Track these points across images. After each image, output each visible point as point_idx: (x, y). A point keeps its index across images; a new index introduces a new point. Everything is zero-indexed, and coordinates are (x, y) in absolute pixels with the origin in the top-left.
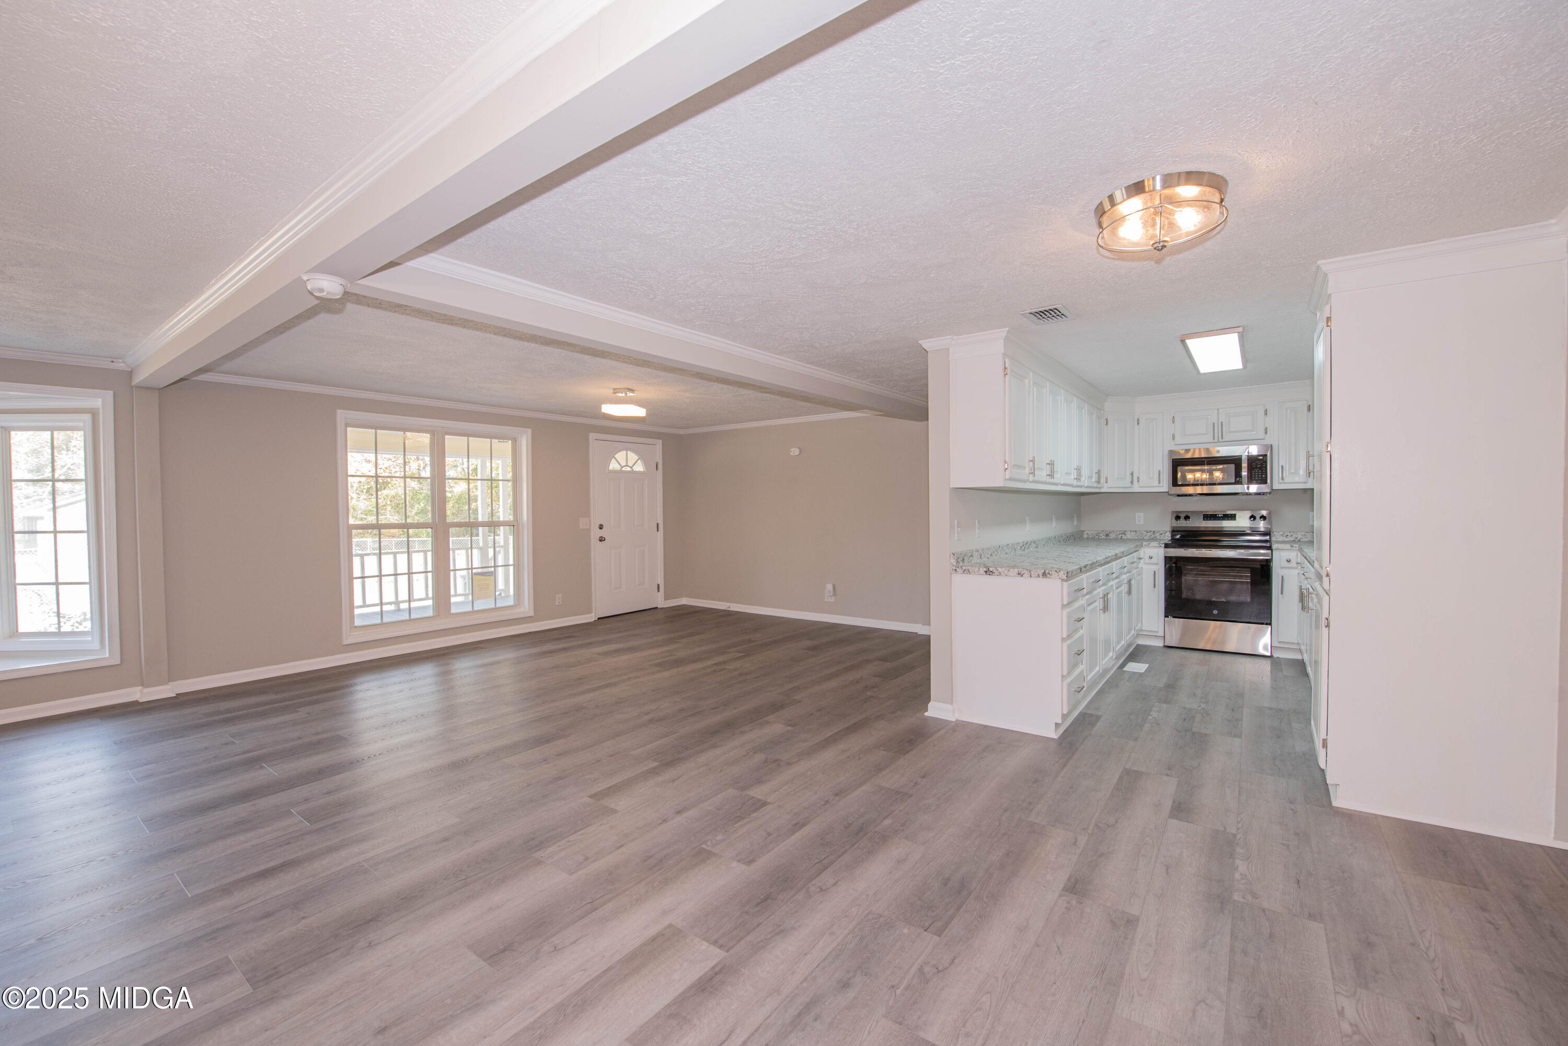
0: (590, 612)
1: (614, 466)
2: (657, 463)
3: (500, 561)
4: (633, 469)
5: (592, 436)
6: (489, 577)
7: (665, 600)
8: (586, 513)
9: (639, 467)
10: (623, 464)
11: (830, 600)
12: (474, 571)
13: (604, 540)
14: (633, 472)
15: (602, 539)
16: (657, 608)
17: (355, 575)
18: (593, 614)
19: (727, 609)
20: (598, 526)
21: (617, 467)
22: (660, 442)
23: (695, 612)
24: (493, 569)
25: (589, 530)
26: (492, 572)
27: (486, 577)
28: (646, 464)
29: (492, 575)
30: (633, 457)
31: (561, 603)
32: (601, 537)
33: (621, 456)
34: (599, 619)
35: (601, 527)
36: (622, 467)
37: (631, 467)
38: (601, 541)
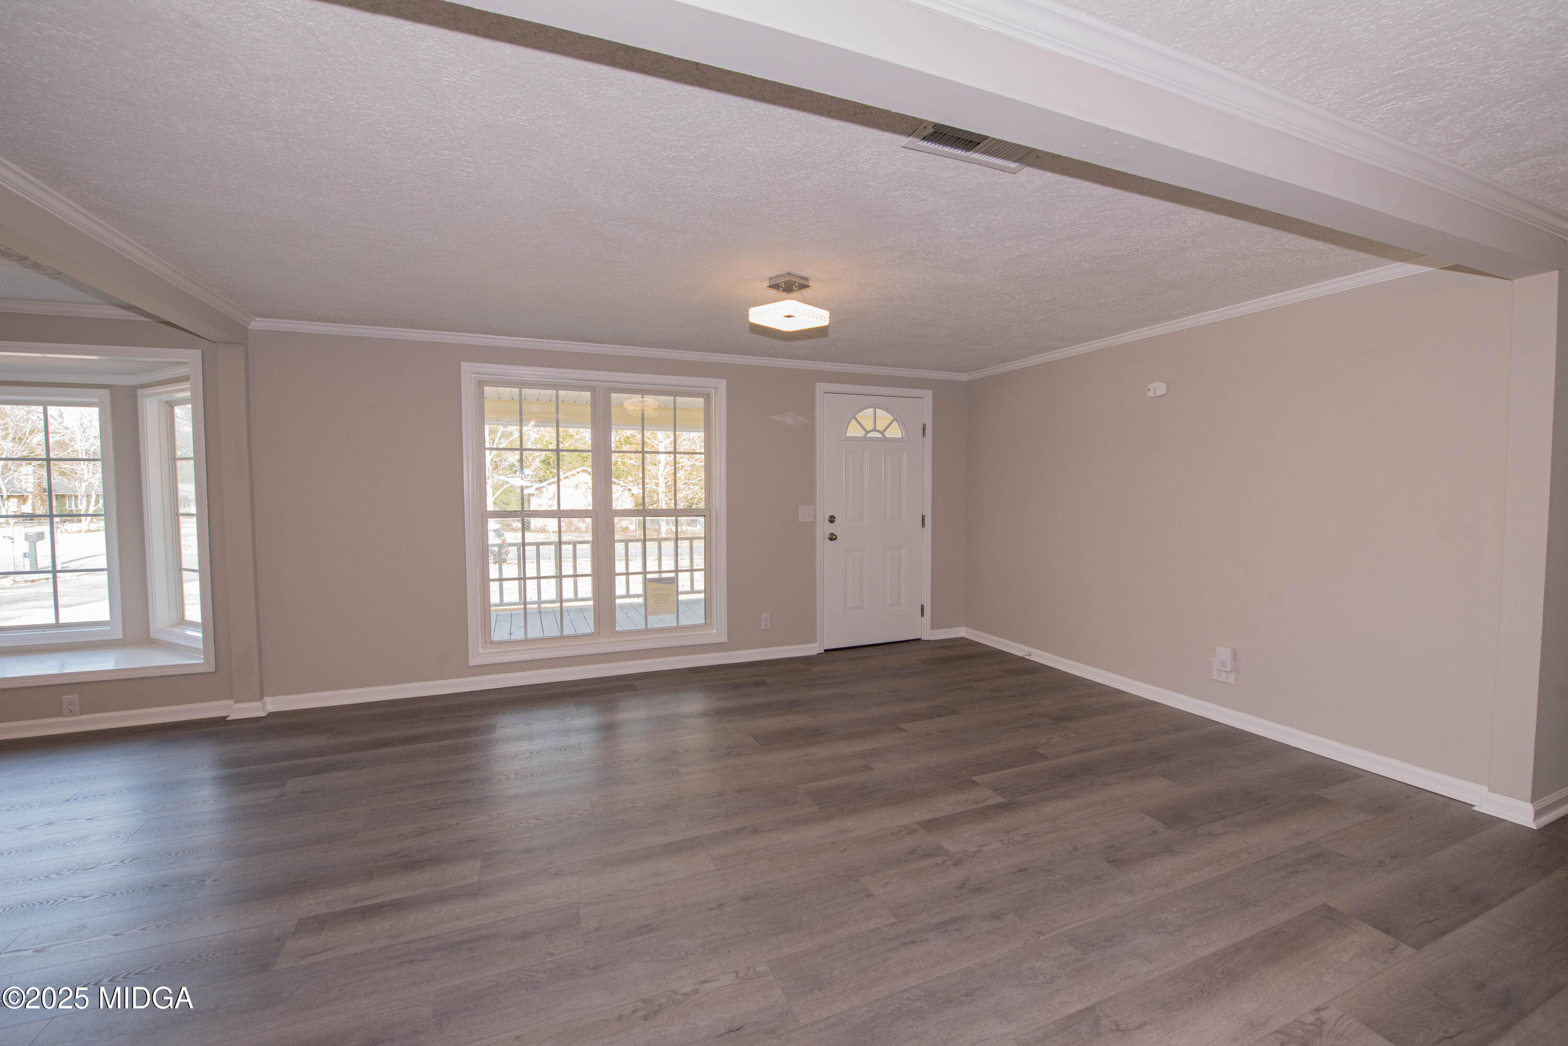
0: (813, 641)
1: (854, 431)
2: (925, 425)
3: (684, 563)
4: (884, 436)
5: (820, 387)
6: (669, 586)
7: (932, 628)
8: (809, 497)
9: (895, 432)
10: (869, 427)
11: (1223, 678)
12: (649, 576)
13: (835, 539)
14: (885, 439)
15: (833, 538)
16: (919, 639)
17: (491, 577)
18: (816, 645)
19: (1026, 657)
20: (827, 518)
21: (861, 433)
22: (929, 393)
23: (972, 656)
24: (672, 575)
25: (813, 524)
26: (672, 579)
27: (664, 586)
28: (904, 426)
29: (673, 583)
30: (884, 417)
31: (768, 627)
32: (832, 534)
33: (866, 416)
34: (826, 651)
35: (832, 519)
36: (868, 432)
37: (882, 433)
38: (831, 539)
